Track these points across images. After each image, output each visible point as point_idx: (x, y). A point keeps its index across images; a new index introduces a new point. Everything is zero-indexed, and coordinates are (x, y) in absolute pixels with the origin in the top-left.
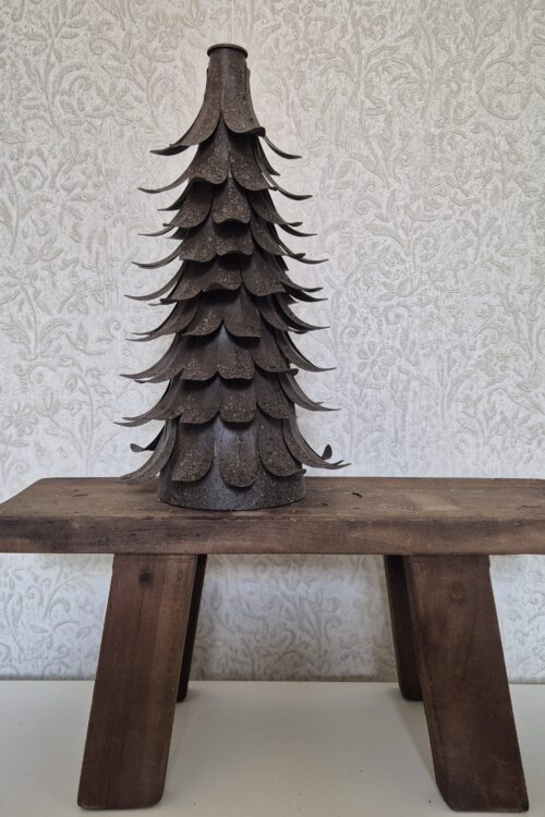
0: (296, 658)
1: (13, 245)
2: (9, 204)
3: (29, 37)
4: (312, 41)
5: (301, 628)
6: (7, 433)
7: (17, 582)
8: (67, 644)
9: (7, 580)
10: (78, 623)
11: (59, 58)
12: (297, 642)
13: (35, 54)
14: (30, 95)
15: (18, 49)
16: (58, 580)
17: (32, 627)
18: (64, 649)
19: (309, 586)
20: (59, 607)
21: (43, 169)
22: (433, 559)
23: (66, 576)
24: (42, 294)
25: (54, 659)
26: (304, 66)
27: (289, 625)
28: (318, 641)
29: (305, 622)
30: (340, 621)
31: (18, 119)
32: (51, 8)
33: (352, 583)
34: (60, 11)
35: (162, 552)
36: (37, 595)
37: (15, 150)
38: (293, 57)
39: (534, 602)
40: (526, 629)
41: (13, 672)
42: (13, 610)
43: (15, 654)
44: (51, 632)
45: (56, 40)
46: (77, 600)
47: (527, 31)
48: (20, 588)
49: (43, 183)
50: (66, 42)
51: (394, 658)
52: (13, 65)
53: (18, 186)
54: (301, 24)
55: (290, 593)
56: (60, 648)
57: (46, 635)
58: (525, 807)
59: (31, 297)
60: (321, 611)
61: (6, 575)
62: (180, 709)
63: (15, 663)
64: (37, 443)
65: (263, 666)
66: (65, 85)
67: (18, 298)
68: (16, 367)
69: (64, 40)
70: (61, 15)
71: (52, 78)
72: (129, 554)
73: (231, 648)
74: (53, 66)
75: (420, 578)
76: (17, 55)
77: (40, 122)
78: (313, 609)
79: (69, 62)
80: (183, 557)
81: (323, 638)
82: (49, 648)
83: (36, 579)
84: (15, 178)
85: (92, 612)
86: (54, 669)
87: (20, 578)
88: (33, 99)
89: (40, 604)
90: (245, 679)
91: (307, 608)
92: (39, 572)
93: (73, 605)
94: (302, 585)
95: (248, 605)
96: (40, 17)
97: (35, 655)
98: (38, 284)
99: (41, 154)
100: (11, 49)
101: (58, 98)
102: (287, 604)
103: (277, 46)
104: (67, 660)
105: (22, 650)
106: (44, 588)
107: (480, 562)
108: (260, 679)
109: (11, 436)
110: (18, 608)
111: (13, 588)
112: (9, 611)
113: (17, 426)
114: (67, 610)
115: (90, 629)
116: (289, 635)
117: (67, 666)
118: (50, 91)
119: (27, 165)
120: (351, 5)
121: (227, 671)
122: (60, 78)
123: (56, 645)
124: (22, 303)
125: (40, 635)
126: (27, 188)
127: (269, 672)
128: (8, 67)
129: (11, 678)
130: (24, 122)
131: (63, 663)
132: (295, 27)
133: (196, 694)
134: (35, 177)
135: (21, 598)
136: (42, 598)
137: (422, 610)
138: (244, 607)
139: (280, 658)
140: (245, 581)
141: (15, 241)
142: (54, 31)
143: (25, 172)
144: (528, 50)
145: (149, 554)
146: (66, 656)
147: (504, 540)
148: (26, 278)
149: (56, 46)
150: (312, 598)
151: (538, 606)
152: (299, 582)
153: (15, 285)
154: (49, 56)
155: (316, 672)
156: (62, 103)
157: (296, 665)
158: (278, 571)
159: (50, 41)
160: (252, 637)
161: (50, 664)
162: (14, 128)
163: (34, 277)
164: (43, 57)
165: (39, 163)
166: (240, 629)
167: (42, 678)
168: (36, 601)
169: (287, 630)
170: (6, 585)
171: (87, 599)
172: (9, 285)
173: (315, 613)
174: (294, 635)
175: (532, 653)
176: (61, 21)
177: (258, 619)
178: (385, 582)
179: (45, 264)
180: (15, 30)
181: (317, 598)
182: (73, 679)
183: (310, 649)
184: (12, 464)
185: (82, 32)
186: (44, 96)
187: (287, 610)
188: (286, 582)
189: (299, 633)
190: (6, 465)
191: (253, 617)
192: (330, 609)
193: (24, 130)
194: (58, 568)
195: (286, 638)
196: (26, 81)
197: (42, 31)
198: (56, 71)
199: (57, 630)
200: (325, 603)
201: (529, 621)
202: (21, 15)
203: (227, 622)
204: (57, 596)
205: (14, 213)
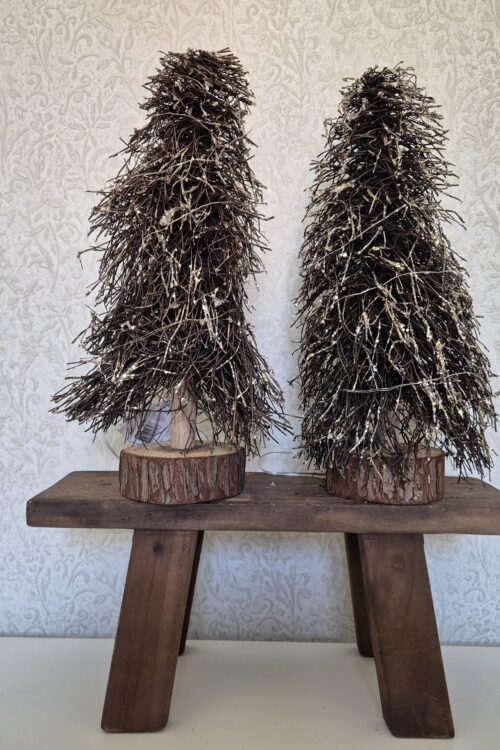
0: (274, 624)
1: (53, 287)
2: (52, 254)
3: (72, 127)
4: (290, 133)
5: (278, 598)
6: (43, 434)
7: (47, 557)
8: (87, 609)
9: (39, 555)
10: (95, 592)
11: (94, 143)
12: (274, 609)
13: (76, 140)
14: (71, 171)
15: (63, 136)
16: (80, 556)
17: (58, 594)
18: (83, 613)
19: (285, 563)
20: (80, 579)
21: (79, 227)
22: (379, 537)
23: (87, 552)
24: (75, 324)
25: (75, 621)
26: (285, 152)
27: (269, 595)
28: (292, 610)
29: (282, 594)
30: (309, 592)
31: (61, 189)
32: (90, 106)
33: (320, 560)
34: (96, 108)
35: (171, 528)
36: (63, 567)
37: (58, 213)
38: (276, 145)
39: (468, 579)
40: (462, 602)
41: (41, 632)
42: (43, 580)
43: (43, 617)
44: (73, 599)
45: (93, 130)
46: (95, 573)
47: (457, 127)
48: (49, 562)
49: (79, 238)
50: (101, 131)
51: (354, 624)
52: (59, 148)
53: (59, 240)
54: (283, 120)
55: (269, 569)
56: (79, 613)
57: (69, 601)
58: (451, 735)
59: (67, 326)
60: (295, 584)
61: (38, 551)
62: (181, 660)
63: (42, 624)
64: (67, 443)
65: (247, 629)
66: (99, 164)
67: (56, 328)
68: (52, 381)
69: (99, 130)
70: (97, 111)
71: (88, 158)
72: (145, 530)
73: (220, 614)
74: (89, 149)
75: (370, 552)
76: (62, 141)
77: (78, 192)
78: (288, 582)
79: (102, 146)
80: (188, 533)
81: (296, 607)
82: (71, 613)
83: (62, 555)
84: (57, 234)
85: (107, 583)
86: (75, 630)
87: (49, 554)
88: (74, 174)
89: (65, 575)
90: (232, 640)
91: (283, 582)
92: (65, 549)
93: (92, 576)
94: (280, 562)
95: (235, 579)
96: (81, 112)
97: (60, 618)
98: (72, 316)
99: (78, 216)
100: (57, 136)
101: (93, 172)
102: (266, 578)
103: (264, 136)
104: (85, 623)
105: (48, 613)
106: (69, 562)
107: (416, 539)
108: (244, 640)
109: (46, 437)
110: (46, 579)
111: (43, 562)
112: (40, 582)
113: (51, 429)
114: (87, 581)
115: (104, 596)
116: (268, 604)
117: (85, 628)
118: (87, 168)
119: (67, 224)
120: (322, 107)
121: (217, 633)
122: (95, 158)
123: (76, 610)
124: (59, 331)
125: (64, 601)
126: (66, 241)
127: (251, 635)
128: (54, 149)
129: (39, 636)
130: (65, 191)
131: (82, 625)
132: (278, 122)
133: (192, 650)
134: (73, 233)
135: (49, 571)
136: (66, 570)
137: (371, 577)
138: (232, 580)
139: (260, 624)
140: (233, 558)
141: (55, 283)
142: (91, 123)
143: (65, 230)
144: (458, 143)
145: (161, 530)
146: (85, 619)
147: (434, 523)
148: (63, 311)
149: (93, 134)
150: (287, 573)
151: (471, 582)
152: (276, 560)
153: (54, 317)
154: (87, 141)
155: (290, 635)
156: (96, 177)
157: (273, 629)
158: (259, 550)
159: (87, 131)
160: (237, 605)
161: (72, 626)
162: (58, 196)
163: (69, 310)
164: (83, 142)
165: (77, 222)
166: (228, 599)
167: (65, 636)
168: (61, 573)
169: (266, 599)
170: (37, 559)
171: (103, 572)
172: (49, 317)
173: (290, 586)
174: (272, 604)
175: (466, 621)
176: (96, 116)
177: (243, 590)
178: (346, 561)
179: (78, 301)
180: (61, 122)
181: (291, 573)
182: (90, 637)
183: (285, 616)
184: (47, 459)
185: (112, 123)
186: (82, 172)
187: (267, 583)
188: (266, 559)
189: (276, 602)
190: (41, 461)
191: (239, 589)
192: (302, 581)
193: (65, 197)
194: (80, 546)
195: (265, 607)
196: (68, 160)
197: (83, 123)
198: (92, 152)
199: (78, 597)
200: (298, 577)
201: (465, 595)
202: (66, 110)
203: (218, 591)
204: (79, 569)
205: (55, 260)
